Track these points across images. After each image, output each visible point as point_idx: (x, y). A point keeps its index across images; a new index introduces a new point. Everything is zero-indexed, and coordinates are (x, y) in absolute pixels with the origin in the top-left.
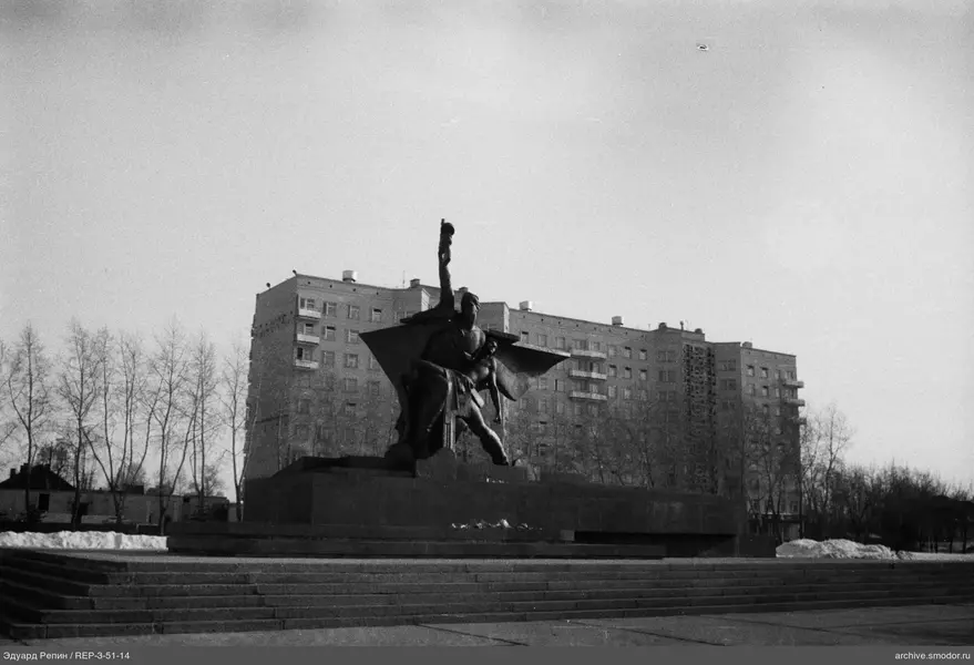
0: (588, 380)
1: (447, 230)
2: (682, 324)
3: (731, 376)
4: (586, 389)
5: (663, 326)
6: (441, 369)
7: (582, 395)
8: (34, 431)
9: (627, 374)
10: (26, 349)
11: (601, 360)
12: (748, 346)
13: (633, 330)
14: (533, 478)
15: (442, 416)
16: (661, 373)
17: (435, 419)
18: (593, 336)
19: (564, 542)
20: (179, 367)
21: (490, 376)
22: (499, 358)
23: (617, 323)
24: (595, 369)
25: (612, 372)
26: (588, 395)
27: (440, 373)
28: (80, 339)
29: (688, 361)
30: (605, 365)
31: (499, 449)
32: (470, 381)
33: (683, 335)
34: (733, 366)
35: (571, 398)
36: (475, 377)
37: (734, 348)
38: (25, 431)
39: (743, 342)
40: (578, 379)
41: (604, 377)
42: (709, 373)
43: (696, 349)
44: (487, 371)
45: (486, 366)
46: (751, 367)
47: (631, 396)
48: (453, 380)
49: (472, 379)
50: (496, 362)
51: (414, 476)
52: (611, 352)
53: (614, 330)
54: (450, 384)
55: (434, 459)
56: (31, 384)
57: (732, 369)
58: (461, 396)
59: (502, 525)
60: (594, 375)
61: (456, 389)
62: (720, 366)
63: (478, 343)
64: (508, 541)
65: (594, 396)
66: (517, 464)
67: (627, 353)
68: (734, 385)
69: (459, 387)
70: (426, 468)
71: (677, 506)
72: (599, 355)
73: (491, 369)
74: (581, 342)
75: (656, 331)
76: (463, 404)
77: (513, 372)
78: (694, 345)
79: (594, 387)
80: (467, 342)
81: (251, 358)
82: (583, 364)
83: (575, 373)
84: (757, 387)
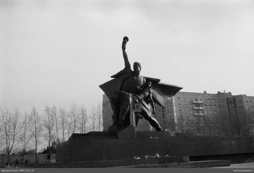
0: (199, 110)
1: (126, 39)
2: (224, 91)
3: (241, 104)
4: (198, 113)
5: (219, 92)
6: (128, 94)
7: (197, 114)
8: (37, 137)
9: (210, 107)
10: (33, 114)
11: (202, 104)
12: (245, 95)
13: (210, 94)
14: (173, 136)
15: (129, 112)
16: (220, 106)
17: (126, 114)
18: (199, 97)
19: (185, 162)
20: (76, 115)
21: (149, 95)
22: (153, 89)
23: (205, 93)
24: (200, 106)
25: (205, 107)
26: (199, 114)
27: (127, 95)
28: (47, 110)
29: (228, 102)
30: (203, 105)
31: (158, 125)
32: (140, 98)
33: (225, 94)
34: (241, 101)
35: (194, 115)
36: (143, 96)
37: (241, 96)
38: (34, 137)
39: (243, 95)
40: (196, 110)
41: (203, 108)
42: (234, 105)
43: (230, 98)
44: (148, 94)
45: (147, 91)
46: (247, 102)
47: (212, 113)
48: (133, 98)
49: (141, 97)
50: (152, 90)
51: (117, 138)
52: (204, 101)
53: (205, 95)
54: (131, 99)
55: (126, 130)
56: (36, 124)
57: (241, 103)
58: (137, 104)
59: (157, 156)
60: (201, 108)
61: (134, 102)
62: (238, 102)
63: (142, 82)
64: (159, 163)
65: (201, 114)
66: (165, 130)
67: (209, 101)
68: (242, 107)
69: (135, 100)
70: (122, 134)
71: (233, 142)
72: (201, 102)
73: (150, 92)
74: (195, 99)
75: (217, 94)
76: (138, 107)
77: (161, 95)
78: (229, 97)
79: (201, 112)
80: (137, 82)
81: (103, 112)
82: (197, 105)
83: (195, 108)
84: (249, 107)
